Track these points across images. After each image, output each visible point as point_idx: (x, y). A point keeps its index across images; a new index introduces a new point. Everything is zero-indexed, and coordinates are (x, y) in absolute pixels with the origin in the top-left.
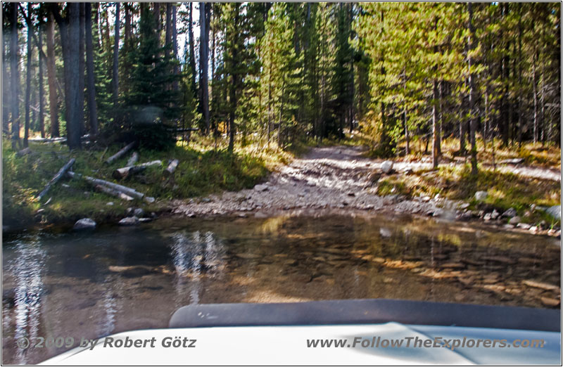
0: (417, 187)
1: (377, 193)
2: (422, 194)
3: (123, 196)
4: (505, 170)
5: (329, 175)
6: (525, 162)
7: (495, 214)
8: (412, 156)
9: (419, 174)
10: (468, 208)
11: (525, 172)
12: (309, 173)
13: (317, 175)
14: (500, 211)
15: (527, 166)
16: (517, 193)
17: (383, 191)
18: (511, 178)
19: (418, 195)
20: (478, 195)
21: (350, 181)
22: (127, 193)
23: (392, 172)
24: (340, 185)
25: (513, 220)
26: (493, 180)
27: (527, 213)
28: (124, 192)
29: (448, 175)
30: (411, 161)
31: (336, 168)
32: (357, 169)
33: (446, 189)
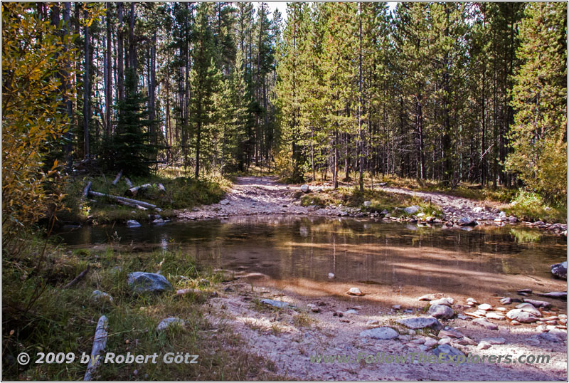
0: (328, 200)
1: (302, 205)
2: (331, 205)
3: (140, 207)
4: (378, 189)
5: (263, 194)
6: (387, 185)
7: (376, 213)
8: (317, 182)
9: (327, 192)
10: (360, 211)
11: (388, 190)
12: (249, 193)
13: (256, 194)
14: (379, 211)
15: (388, 187)
16: (387, 202)
17: (305, 203)
18: (382, 193)
19: (328, 205)
20: (366, 203)
21: (280, 198)
22: (142, 205)
23: (308, 191)
24: (274, 200)
25: (387, 215)
26: (372, 195)
27: (393, 212)
28: (140, 204)
29: (346, 192)
30: (317, 185)
31: (266, 190)
32: (281, 191)
33: (346, 201)
